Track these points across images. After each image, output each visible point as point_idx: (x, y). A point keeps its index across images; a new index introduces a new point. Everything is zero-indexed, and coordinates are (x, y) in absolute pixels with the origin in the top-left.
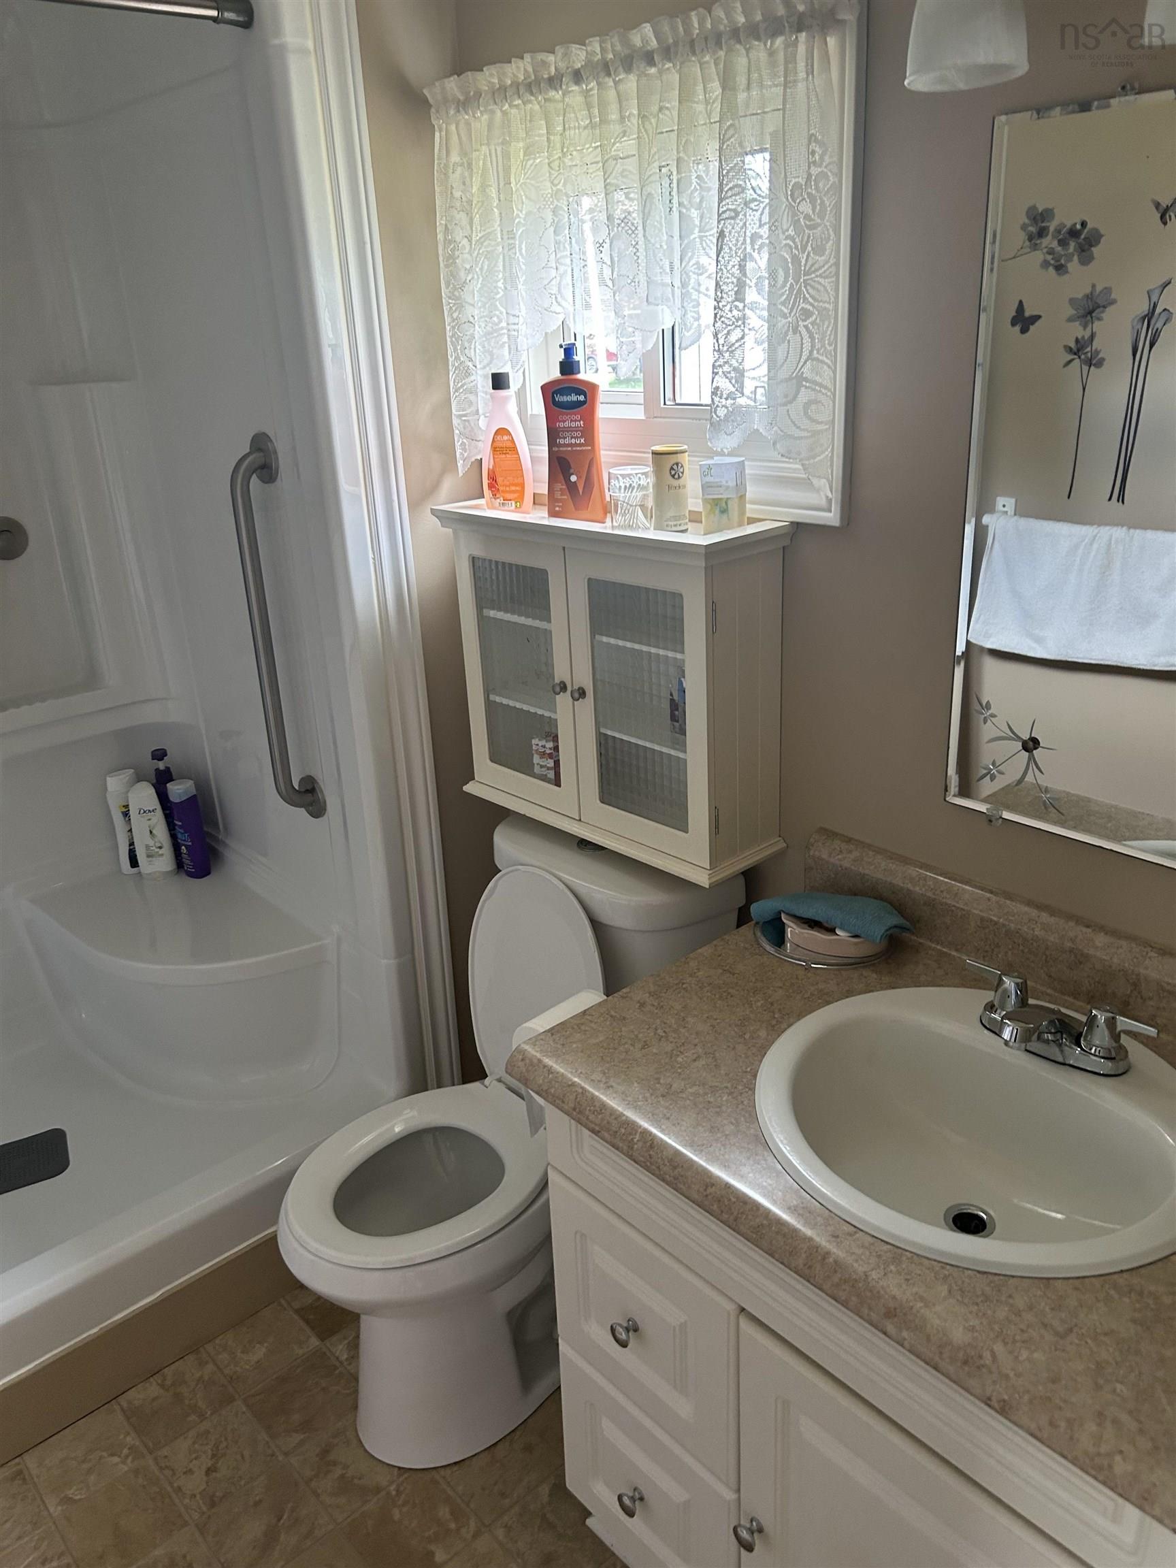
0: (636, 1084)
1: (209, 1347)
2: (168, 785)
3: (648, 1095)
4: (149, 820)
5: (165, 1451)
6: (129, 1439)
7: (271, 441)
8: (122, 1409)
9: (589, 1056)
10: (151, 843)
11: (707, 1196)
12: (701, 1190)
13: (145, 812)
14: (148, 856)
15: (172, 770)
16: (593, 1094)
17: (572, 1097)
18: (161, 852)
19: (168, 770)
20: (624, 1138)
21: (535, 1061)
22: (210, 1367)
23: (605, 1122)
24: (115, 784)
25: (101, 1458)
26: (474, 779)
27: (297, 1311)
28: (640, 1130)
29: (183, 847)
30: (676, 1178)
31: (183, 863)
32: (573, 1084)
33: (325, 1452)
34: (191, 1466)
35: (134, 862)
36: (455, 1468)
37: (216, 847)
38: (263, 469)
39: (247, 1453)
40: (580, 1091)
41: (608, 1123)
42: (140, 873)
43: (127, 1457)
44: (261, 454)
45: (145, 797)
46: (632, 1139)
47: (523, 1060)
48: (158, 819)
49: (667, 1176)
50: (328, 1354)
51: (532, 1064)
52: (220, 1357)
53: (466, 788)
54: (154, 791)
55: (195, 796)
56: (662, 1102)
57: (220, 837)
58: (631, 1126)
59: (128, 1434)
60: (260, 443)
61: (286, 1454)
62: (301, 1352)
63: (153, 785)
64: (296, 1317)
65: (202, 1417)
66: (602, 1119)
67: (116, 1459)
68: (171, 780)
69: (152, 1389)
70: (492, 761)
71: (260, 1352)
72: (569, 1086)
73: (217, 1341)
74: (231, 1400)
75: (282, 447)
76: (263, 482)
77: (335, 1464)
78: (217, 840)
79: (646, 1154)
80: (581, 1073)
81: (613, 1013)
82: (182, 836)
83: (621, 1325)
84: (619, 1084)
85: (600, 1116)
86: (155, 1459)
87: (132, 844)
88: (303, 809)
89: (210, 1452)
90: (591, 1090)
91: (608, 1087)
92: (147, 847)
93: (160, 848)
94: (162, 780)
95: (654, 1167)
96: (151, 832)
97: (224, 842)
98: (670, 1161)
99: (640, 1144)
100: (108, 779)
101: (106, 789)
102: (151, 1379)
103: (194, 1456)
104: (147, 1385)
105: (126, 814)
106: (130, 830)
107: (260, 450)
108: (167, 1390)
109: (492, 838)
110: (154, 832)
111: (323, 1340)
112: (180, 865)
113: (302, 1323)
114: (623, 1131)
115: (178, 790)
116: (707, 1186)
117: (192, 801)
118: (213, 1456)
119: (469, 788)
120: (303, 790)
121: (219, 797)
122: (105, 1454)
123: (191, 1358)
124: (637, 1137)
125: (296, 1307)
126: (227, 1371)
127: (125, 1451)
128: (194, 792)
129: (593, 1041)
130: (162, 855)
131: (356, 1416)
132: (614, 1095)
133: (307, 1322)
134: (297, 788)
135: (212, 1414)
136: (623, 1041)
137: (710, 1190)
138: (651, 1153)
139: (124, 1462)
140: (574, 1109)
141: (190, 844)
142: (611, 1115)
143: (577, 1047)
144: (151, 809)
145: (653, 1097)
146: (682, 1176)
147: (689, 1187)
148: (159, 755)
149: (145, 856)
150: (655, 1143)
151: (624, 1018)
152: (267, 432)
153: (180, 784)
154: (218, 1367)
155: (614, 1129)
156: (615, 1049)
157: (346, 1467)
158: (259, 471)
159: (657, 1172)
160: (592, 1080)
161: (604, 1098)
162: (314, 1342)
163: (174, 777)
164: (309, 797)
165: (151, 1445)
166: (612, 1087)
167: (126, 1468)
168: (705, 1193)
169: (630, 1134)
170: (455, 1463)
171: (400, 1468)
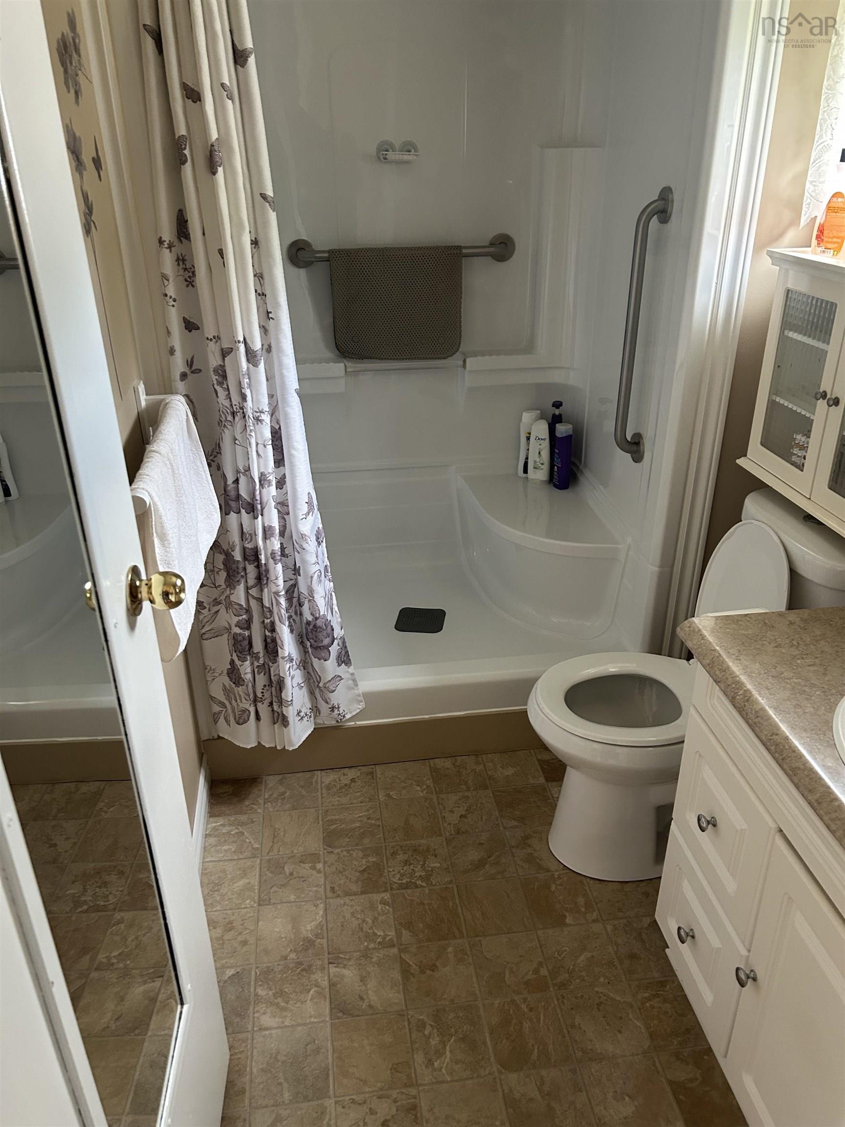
0: (758, 664)
1: (484, 757)
2: (557, 425)
3: (762, 672)
4: (540, 445)
5: (443, 796)
6: (428, 782)
7: (672, 192)
8: (430, 767)
9: (735, 639)
10: (538, 460)
11: (770, 739)
12: (769, 735)
13: (539, 439)
14: (535, 468)
15: (563, 416)
16: (724, 660)
17: (711, 657)
18: (542, 467)
19: (560, 415)
20: (733, 690)
21: (697, 630)
22: (481, 767)
23: (725, 677)
24: (527, 417)
25: (412, 784)
26: (746, 456)
27: (538, 760)
28: (745, 689)
29: (556, 467)
30: (755, 723)
31: (553, 477)
32: (715, 650)
33: (527, 837)
34: (454, 809)
35: (525, 471)
36: (598, 882)
37: (576, 472)
38: (662, 213)
39: (484, 818)
40: (717, 655)
41: (727, 678)
42: (527, 478)
43: (425, 789)
44: (663, 202)
45: (541, 429)
46: (737, 692)
47: (689, 627)
48: (546, 445)
49: (750, 721)
50: (547, 789)
51: (694, 631)
52: (488, 764)
53: (738, 461)
54: (547, 426)
55: (571, 436)
56: (770, 680)
57: (580, 467)
58: (740, 685)
59: (429, 779)
60: (666, 194)
61: (505, 828)
62: (533, 782)
63: (549, 424)
64: (537, 763)
65: (468, 789)
66: (724, 675)
67: (419, 788)
68: (561, 422)
69: (448, 763)
70: (762, 444)
71: (510, 772)
72: (712, 650)
73: (489, 755)
74: (486, 788)
75: (676, 196)
76: (660, 222)
77: (529, 846)
78: (578, 468)
79: (743, 704)
80: (723, 646)
81: (767, 621)
82: (557, 460)
83: (704, 817)
84: (746, 660)
85: (723, 673)
86: (438, 797)
87: (527, 458)
88: (629, 455)
89: (466, 808)
90: (724, 657)
91: (737, 659)
92: (535, 462)
93: (542, 464)
94: (554, 421)
95: (744, 713)
96: (539, 453)
97: (582, 471)
98: (756, 712)
99: (741, 696)
100: (524, 413)
101: (521, 420)
102: (449, 759)
103: (456, 805)
104: (446, 760)
105: (528, 439)
106: (528, 450)
107: (663, 199)
108: (455, 768)
109: (745, 499)
110: (541, 453)
111: (547, 781)
112: (551, 479)
113: (539, 768)
114: (734, 686)
115: (562, 429)
116: (773, 734)
117: (569, 438)
118: (467, 810)
119: (741, 462)
120: (633, 442)
121: (586, 440)
122: (414, 783)
123: (474, 757)
124: (741, 692)
125: (539, 758)
126: (489, 773)
127: (424, 787)
128: (571, 433)
129: (743, 632)
130: (542, 469)
131: (550, 828)
132: (739, 665)
133: (542, 768)
134: (629, 440)
135: (473, 790)
136: (764, 639)
137: (774, 737)
138: (746, 704)
139: (422, 791)
140: (709, 665)
141: (560, 466)
142: (730, 674)
143: (729, 632)
144: (543, 438)
145: (765, 675)
146: (759, 723)
147: (761, 731)
148: (557, 405)
149: (532, 467)
150: (751, 699)
151: (773, 627)
152: (672, 187)
153: (564, 426)
154: (486, 769)
155: (729, 683)
156: (756, 641)
157: (535, 850)
158: (659, 214)
159: (745, 716)
160: (729, 652)
161: (731, 664)
162: (542, 780)
163: (563, 420)
164: (634, 448)
165: (438, 789)
166: (740, 660)
167: (422, 795)
168: (770, 738)
169: (738, 689)
170: (599, 880)
171: (565, 866)
